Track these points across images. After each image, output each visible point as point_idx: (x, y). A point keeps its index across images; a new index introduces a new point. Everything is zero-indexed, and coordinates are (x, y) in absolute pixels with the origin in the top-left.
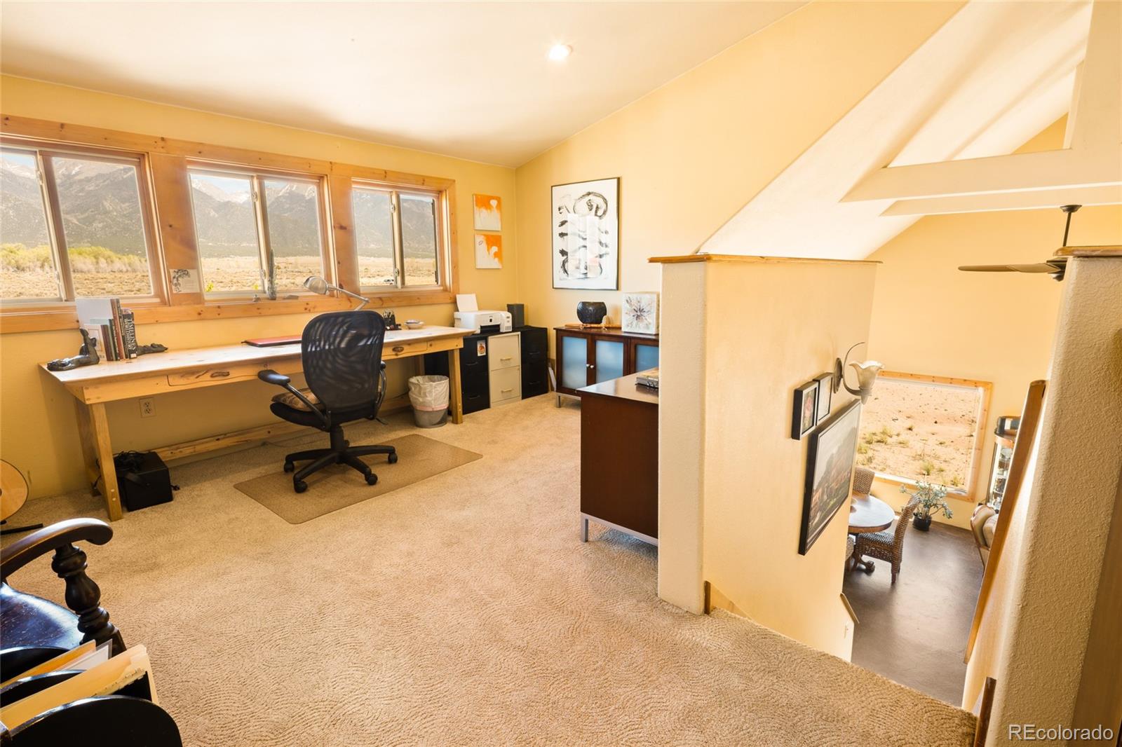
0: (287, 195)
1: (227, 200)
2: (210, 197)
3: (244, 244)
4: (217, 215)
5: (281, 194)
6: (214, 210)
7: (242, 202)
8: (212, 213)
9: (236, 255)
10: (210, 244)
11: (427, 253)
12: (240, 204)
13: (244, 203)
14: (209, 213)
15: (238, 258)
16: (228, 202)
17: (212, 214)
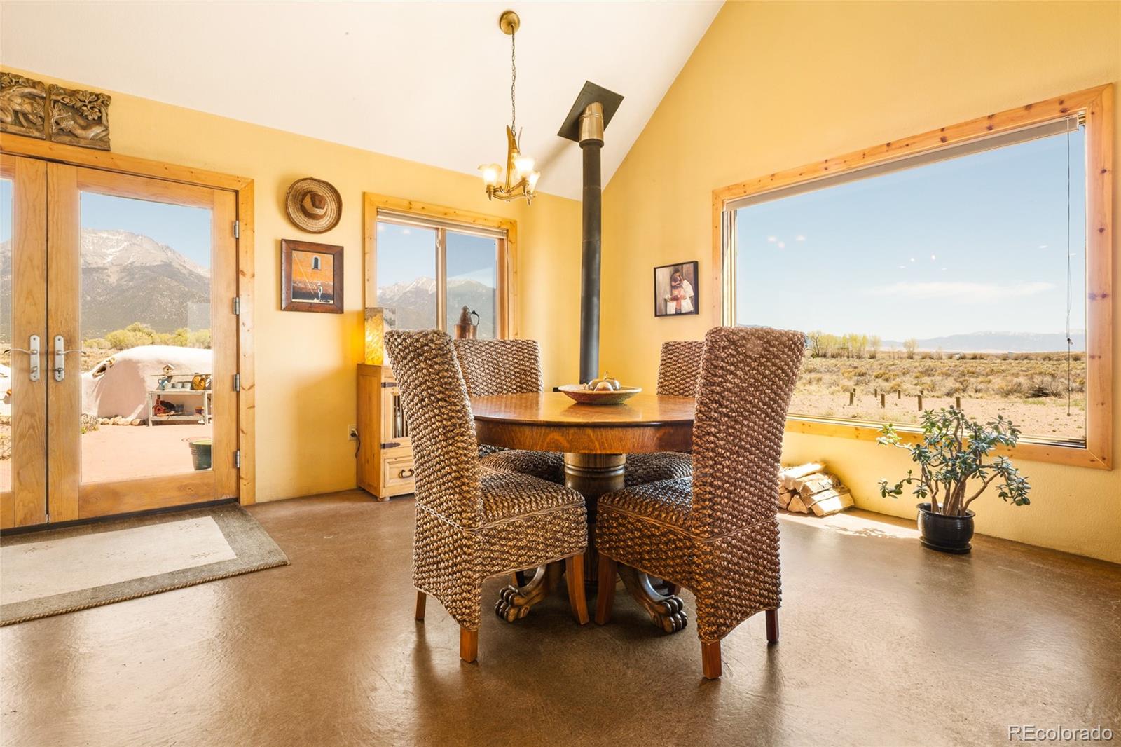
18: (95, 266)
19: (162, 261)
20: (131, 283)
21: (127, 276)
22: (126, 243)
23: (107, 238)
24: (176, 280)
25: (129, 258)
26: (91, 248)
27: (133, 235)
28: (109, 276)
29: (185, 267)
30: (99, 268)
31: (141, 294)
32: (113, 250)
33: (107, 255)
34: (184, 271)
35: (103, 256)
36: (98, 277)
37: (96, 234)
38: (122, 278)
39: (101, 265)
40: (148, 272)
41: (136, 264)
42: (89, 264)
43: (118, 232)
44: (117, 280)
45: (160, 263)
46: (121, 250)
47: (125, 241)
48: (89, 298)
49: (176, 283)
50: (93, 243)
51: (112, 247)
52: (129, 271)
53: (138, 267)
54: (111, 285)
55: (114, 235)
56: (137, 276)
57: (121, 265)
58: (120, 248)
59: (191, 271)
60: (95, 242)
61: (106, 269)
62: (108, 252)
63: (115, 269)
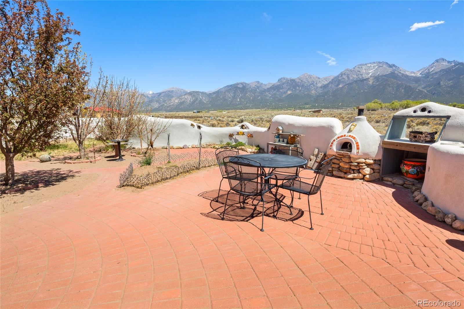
18: (365, 78)
19: (390, 72)
20: (377, 83)
21: (376, 80)
22: (377, 67)
23: (370, 66)
24: (395, 79)
25: (377, 73)
26: (364, 71)
27: (380, 63)
28: (370, 82)
29: (400, 73)
30: (366, 79)
31: (381, 87)
32: (372, 71)
33: (369, 73)
34: (400, 75)
35: (368, 74)
36: (366, 83)
37: (366, 65)
38: (374, 82)
39: (367, 78)
40: (384, 77)
41: (380, 75)
42: (363, 78)
43: (374, 63)
44: (372, 83)
45: (389, 73)
46: (375, 70)
47: (377, 66)
48: (362, 91)
49: (395, 81)
50: (365, 69)
51: (372, 69)
52: (377, 78)
53: (381, 76)
54: (370, 85)
55: (373, 64)
56: (380, 80)
57: (374, 76)
58: (375, 69)
59: (403, 74)
60: (366, 68)
61: (369, 79)
62: (370, 72)
63: (372, 78)
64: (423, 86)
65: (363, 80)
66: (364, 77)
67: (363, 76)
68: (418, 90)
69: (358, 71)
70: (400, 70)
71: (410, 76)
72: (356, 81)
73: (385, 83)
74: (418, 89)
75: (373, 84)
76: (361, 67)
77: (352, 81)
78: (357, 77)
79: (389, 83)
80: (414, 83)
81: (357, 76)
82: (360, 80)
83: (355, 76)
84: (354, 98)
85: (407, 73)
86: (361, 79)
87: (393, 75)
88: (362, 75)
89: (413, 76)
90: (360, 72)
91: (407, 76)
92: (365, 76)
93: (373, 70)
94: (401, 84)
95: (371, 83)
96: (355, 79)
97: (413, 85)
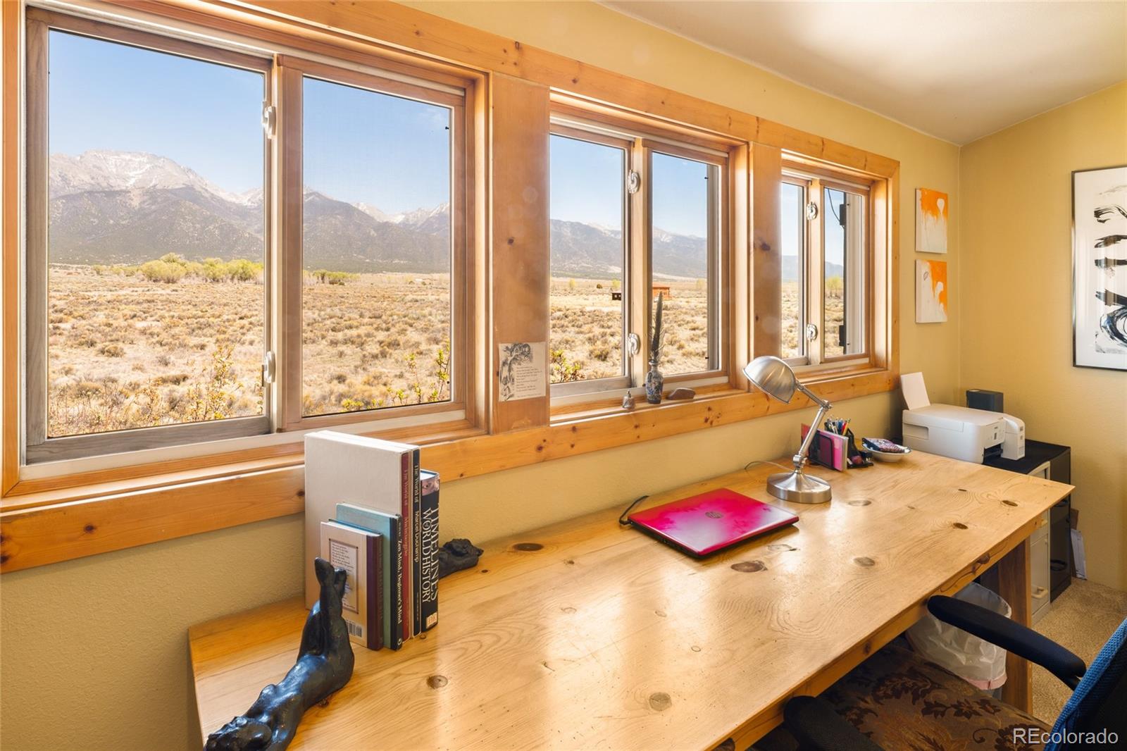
0: (437, 216)
1: (385, 221)
2: (373, 219)
3: (396, 261)
4: (375, 235)
5: (431, 215)
6: (374, 231)
7: (398, 223)
8: (373, 232)
9: (387, 270)
10: (367, 261)
11: (562, 272)
12: (396, 224)
13: (400, 223)
14: (370, 232)
15: (390, 275)
16: (387, 223)
17: (371, 234)
64: (256, 227)
65: (111, 194)
66: (113, 185)
67: (112, 182)
68: (247, 235)
69: (94, 166)
70: (206, 184)
71: (228, 202)
72: (90, 193)
73: (173, 210)
74: (249, 234)
75: (141, 209)
76: (104, 158)
77: (79, 191)
78: (92, 182)
79: (183, 210)
80: (238, 217)
81: (93, 178)
82: (104, 192)
83: (87, 178)
84: (88, 238)
85: (223, 195)
86: (106, 190)
87: (190, 193)
88: (105, 178)
89: (234, 203)
90: (100, 168)
91: (222, 201)
92: (118, 184)
93: (139, 172)
94: (211, 216)
95: (136, 203)
96: (87, 188)
97: (236, 222)
